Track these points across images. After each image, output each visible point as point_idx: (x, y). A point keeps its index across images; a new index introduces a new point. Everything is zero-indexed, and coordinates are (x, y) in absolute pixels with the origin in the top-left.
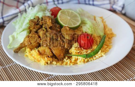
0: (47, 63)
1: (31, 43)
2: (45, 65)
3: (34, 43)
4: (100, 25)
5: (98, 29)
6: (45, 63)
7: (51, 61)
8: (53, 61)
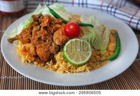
0: (28, 61)
1: (22, 38)
2: (25, 62)
3: (25, 38)
4: (105, 38)
5: (100, 42)
6: (25, 60)
7: (33, 60)
8: (34, 61)
